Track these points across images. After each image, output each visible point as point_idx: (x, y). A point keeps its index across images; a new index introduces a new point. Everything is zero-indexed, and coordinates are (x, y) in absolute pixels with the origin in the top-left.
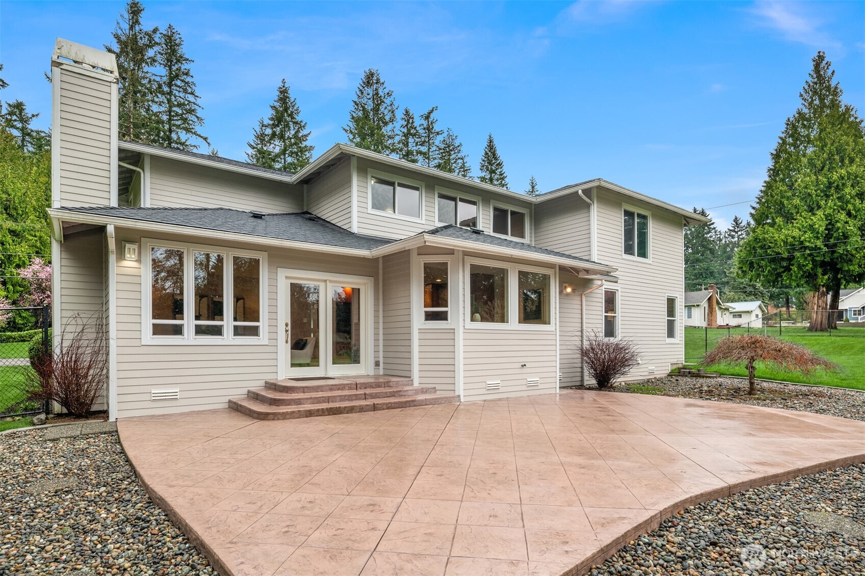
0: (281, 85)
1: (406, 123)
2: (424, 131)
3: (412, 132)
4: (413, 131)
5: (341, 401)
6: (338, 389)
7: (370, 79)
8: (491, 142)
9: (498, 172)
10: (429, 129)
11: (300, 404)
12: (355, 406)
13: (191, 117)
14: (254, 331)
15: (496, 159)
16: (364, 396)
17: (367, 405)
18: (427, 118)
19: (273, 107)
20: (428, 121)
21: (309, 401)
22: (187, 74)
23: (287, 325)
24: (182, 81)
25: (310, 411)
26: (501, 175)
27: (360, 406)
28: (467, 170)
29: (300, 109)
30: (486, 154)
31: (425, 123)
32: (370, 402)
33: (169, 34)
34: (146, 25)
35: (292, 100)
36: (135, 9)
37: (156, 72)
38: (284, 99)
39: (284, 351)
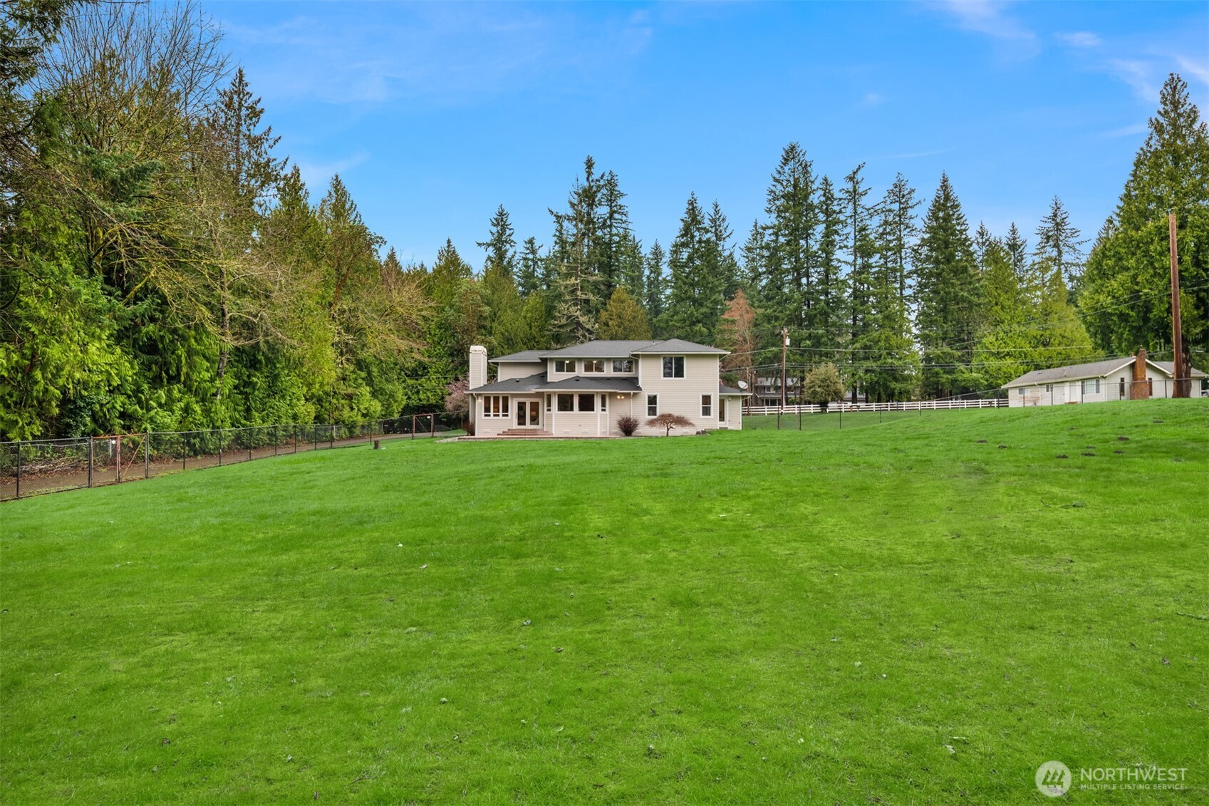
0: (690, 197)
1: (824, 192)
2: (847, 195)
7: (791, 154)
8: (945, 181)
9: (954, 217)
10: (854, 191)
14: (507, 415)
15: (953, 200)
18: (851, 179)
20: (853, 182)
22: (621, 207)
23: (517, 413)
24: (619, 213)
26: (959, 219)
30: (938, 197)
31: (850, 186)
33: (609, 179)
34: (596, 176)
35: (699, 208)
36: (590, 164)
37: (602, 211)
38: (693, 209)
39: (515, 420)
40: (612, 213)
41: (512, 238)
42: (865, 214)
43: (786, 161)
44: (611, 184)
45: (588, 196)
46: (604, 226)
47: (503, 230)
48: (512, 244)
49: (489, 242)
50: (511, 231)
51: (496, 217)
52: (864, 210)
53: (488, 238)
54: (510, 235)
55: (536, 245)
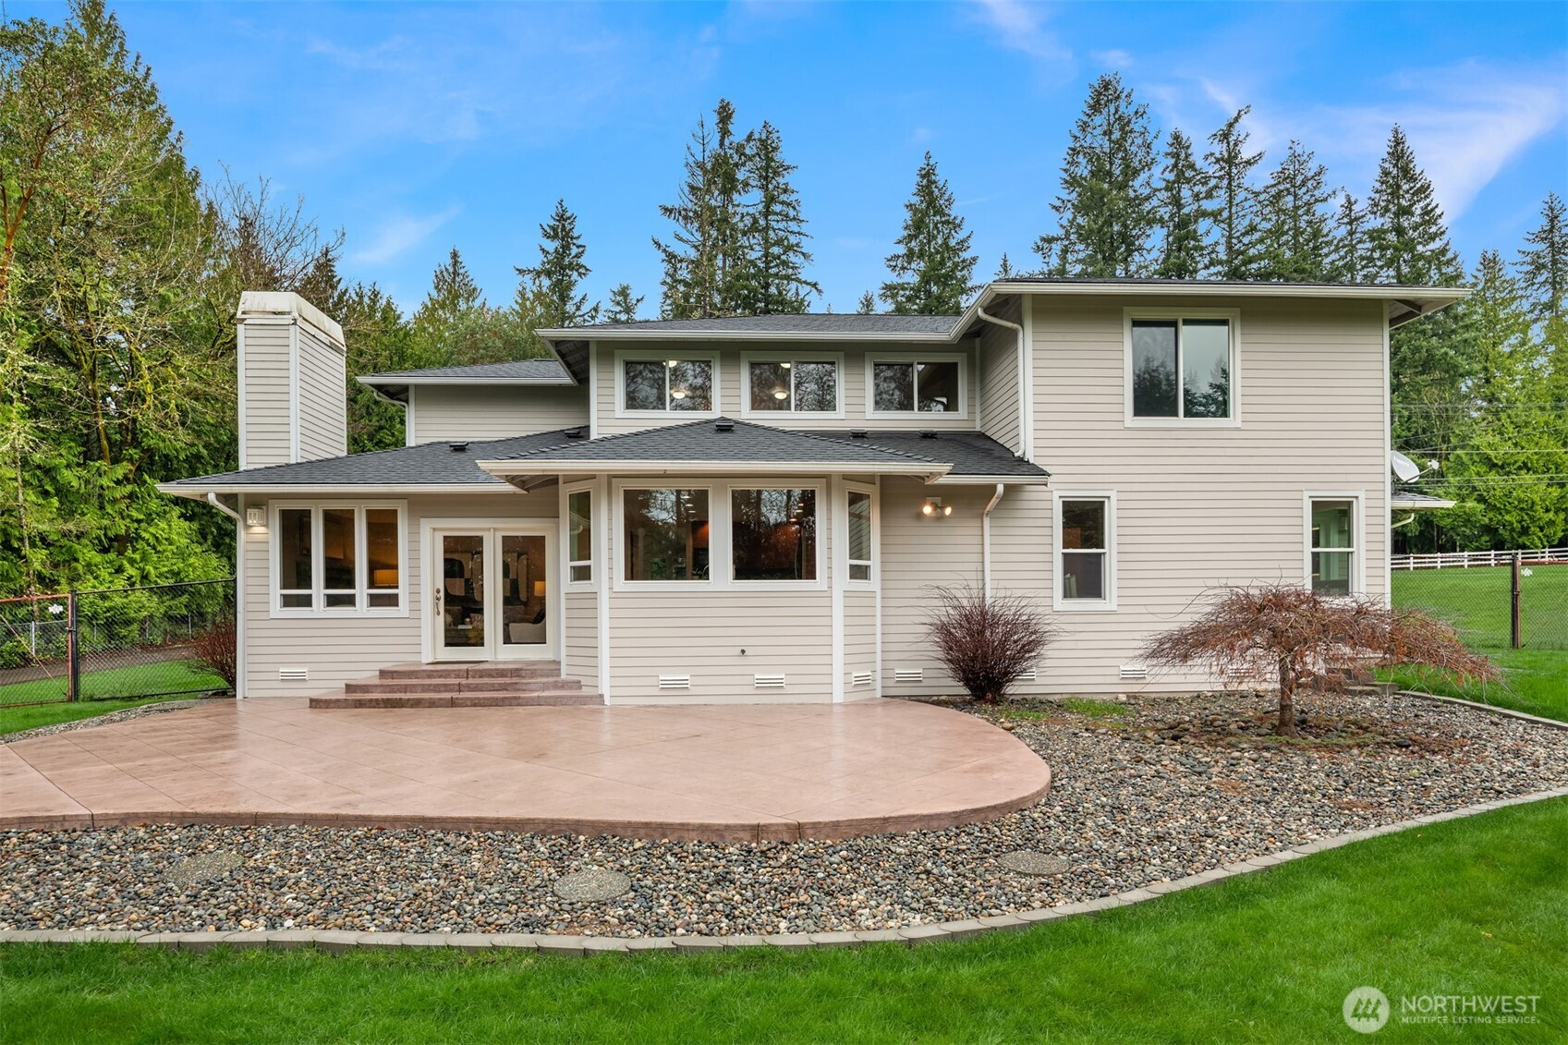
0: (922, 163)
1: (1173, 161)
2: (1217, 166)
3: (1187, 175)
4: (1189, 174)
5: (423, 691)
6: (440, 677)
7: (1104, 95)
8: (1398, 144)
9: (1418, 209)
10: (1230, 160)
11: (368, 692)
12: (422, 699)
13: (792, 257)
14: (392, 601)
15: (1413, 179)
16: (457, 688)
17: (440, 699)
18: (1225, 136)
19: (910, 206)
20: (1228, 143)
21: (379, 689)
22: (785, 191)
23: (438, 591)
24: (783, 203)
25: (359, 700)
26: (1427, 213)
27: (431, 699)
28: (1356, 219)
29: (954, 197)
30: (1386, 173)
31: (1219, 149)
32: (447, 695)
33: (764, 137)
34: (738, 133)
35: (940, 184)
36: (725, 115)
37: (749, 200)
38: (928, 186)
39: (432, 622)
40: (770, 200)
41: (582, 261)
42: (1251, 202)
43: (1096, 107)
44: (767, 147)
45: (721, 174)
46: (754, 227)
47: (566, 247)
48: (582, 270)
49: (539, 267)
50: (581, 249)
51: (552, 223)
52: (1250, 196)
53: (536, 261)
54: (578, 256)
55: (633, 296)
